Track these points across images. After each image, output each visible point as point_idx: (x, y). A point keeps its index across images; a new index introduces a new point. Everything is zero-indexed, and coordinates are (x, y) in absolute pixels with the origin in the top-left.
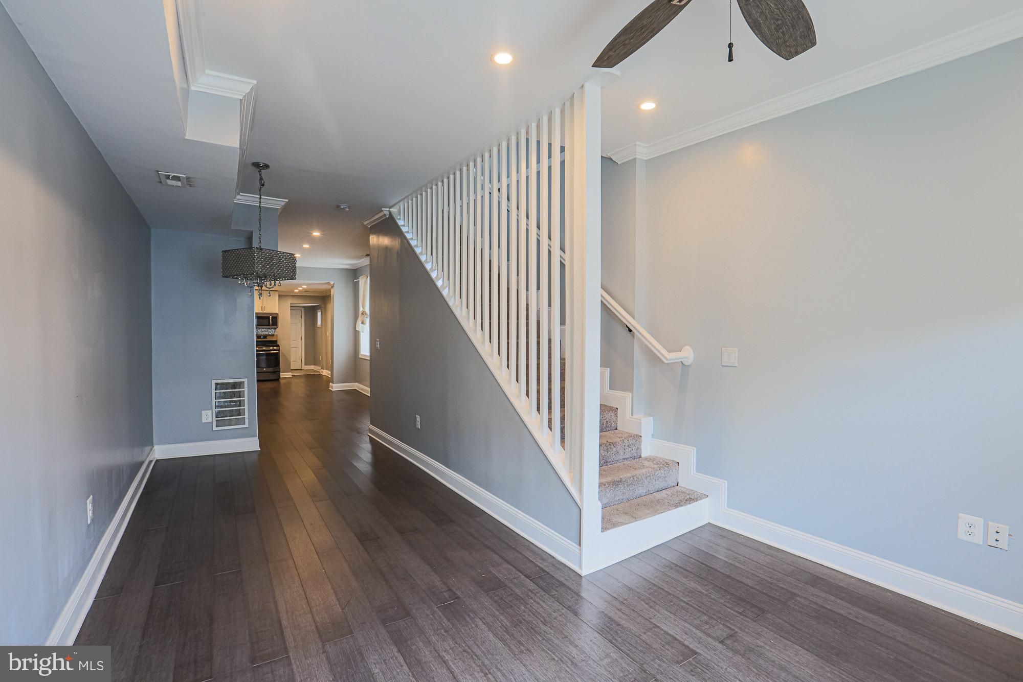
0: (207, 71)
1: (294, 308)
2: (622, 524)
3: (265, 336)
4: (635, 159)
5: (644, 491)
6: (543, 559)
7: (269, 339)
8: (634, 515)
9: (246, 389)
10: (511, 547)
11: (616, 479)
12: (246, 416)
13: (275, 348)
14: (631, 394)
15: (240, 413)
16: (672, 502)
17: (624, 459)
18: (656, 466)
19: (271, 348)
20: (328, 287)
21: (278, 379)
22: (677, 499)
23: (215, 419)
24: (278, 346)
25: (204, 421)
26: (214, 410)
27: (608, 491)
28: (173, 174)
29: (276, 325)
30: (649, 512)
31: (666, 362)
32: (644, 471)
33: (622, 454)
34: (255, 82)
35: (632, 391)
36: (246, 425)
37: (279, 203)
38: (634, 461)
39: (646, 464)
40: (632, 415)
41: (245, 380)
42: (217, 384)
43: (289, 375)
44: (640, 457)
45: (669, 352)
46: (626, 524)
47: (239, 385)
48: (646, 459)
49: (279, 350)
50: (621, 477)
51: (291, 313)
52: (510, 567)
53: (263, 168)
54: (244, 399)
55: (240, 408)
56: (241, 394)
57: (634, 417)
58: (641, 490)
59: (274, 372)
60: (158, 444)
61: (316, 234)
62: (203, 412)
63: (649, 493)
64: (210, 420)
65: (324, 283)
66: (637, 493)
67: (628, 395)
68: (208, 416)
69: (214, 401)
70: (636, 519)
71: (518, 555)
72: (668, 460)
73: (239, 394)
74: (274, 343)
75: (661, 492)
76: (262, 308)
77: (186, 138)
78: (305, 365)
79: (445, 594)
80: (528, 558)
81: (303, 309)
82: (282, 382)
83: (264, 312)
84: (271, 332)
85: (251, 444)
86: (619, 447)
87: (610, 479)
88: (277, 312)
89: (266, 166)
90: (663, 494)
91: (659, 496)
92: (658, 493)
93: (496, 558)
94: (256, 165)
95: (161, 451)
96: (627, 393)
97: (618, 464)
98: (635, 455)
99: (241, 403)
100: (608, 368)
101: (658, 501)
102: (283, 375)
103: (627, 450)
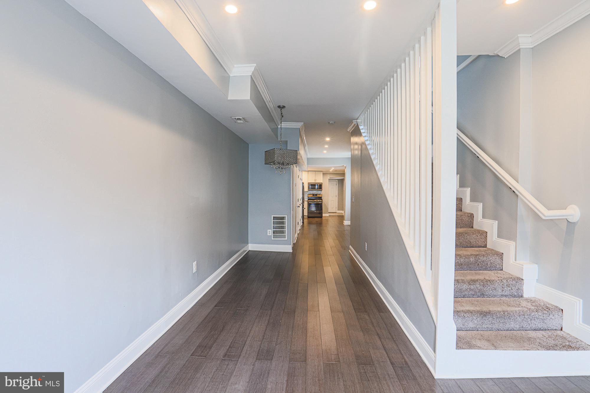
0: (235, 66)
1: (330, 180)
2: (479, 348)
3: (316, 195)
4: (519, 50)
5: (518, 326)
6: (411, 355)
7: (318, 196)
8: (495, 344)
9: (286, 221)
10: (393, 339)
11: (485, 309)
12: (286, 234)
13: (320, 201)
14: (514, 243)
15: (283, 232)
16: (545, 344)
17: (502, 295)
18: (533, 308)
19: (318, 201)
20: (343, 168)
21: (321, 217)
22: (553, 342)
23: (273, 234)
24: (322, 200)
25: (268, 234)
26: (273, 230)
27: (475, 318)
28: (237, 118)
29: (321, 189)
30: (513, 345)
31: (543, 218)
32: (517, 309)
33: (500, 291)
34: (255, 65)
35: (515, 240)
36: (286, 239)
37: (299, 125)
38: (512, 299)
39: (524, 304)
40: (516, 260)
41: (286, 216)
42: (274, 217)
43: (327, 215)
44: (522, 296)
45: (549, 210)
46: (484, 349)
47: (283, 218)
48: (527, 299)
49: (322, 202)
50: (491, 309)
51: (329, 182)
52: (385, 353)
53: (282, 108)
54: (285, 225)
55: (284, 230)
56: (284, 223)
57: (517, 262)
58: (512, 325)
59: (320, 213)
60: (250, 243)
61: (328, 139)
62: (268, 230)
63: (522, 329)
64: (271, 234)
65: (341, 166)
66: (507, 326)
67: (512, 244)
68: (270, 232)
69: (272, 225)
70: (496, 348)
71: (395, 347)
72: (551, 305)
73: (283, 223)
74: (320, 198)
75: (537, 331)
76: (315, 180)
77: (228, 99)
78: (338, 210)
79: (333, 356)
80: (400, 350)
81: (337, 180)
82: (323, 218)
83: (316, 182)
84: (319, 192)
85: (289, 249)
86: (497, 285)
87: (478, 309)
88: (322, 182)
89: (284, 107)
90: (539, 334)
91: (532, 334)
92: (534, 332)
93: (379, 343)
94: (279, 107)
95: (252, 247)
96: (512, 242)
97: (495, 298)
98: (516, 294)
99: (283, 227)
100: (497, 220)
101: (529, 339)
102: (324, 215)
103: (506, 289)
